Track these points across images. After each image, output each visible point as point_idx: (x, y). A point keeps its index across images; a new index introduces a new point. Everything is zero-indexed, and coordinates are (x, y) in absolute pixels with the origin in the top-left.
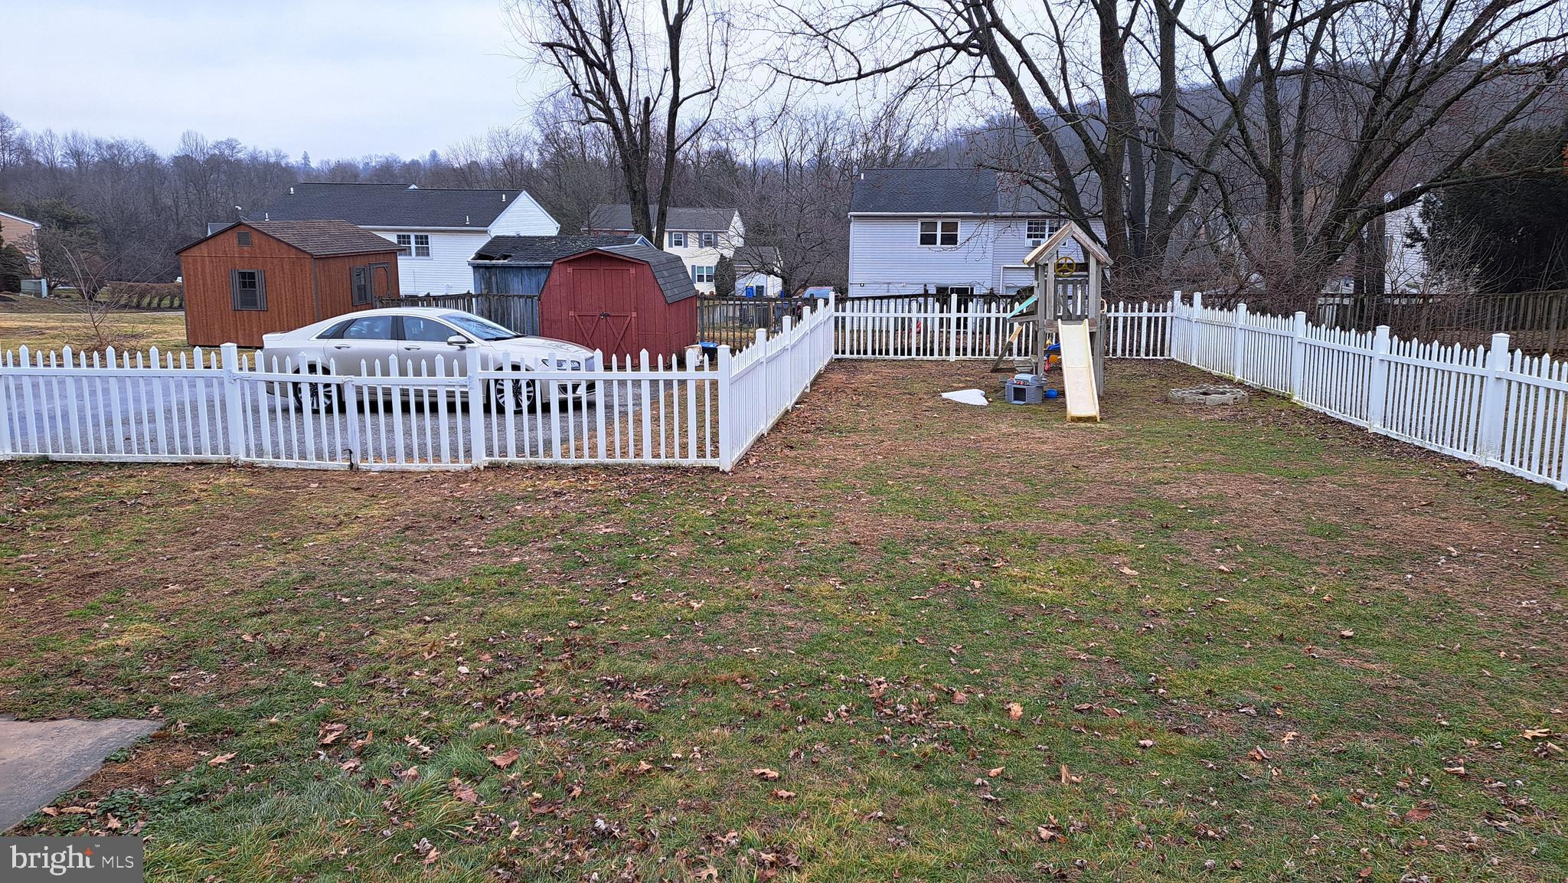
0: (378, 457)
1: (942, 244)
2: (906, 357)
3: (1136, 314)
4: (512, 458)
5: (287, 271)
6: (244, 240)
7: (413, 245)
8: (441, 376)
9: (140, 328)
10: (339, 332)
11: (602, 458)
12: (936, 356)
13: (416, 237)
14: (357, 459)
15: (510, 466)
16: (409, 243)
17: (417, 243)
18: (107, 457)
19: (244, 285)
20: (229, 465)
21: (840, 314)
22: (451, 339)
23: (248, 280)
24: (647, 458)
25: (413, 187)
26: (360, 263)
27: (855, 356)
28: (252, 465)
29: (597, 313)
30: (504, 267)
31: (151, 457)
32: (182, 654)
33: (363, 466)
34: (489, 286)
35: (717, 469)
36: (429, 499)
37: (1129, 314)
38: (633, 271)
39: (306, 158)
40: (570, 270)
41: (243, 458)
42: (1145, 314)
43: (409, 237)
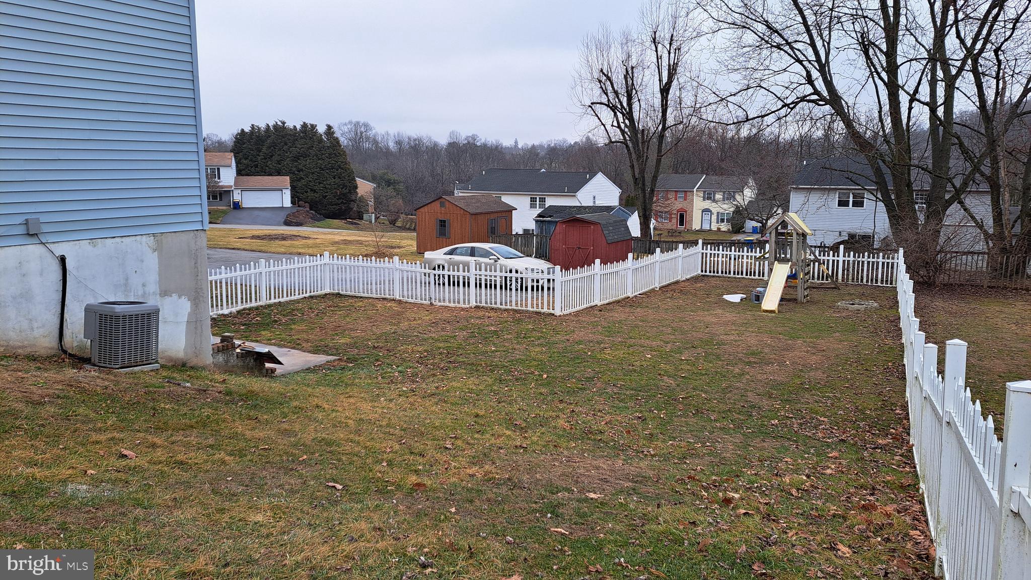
0: (440, 301)
1: (853, 206)
2: (740, 276)
3: (875, 260)
4: (483, 304)
5: (459, 220)
6: (442, 205)
7: (538, 202)
8: (483, 272)
9: (397, 242)
10: (451, 253)
11: (514, 307)
12: (757, 277)
13: (540, 198)
14: (433, 301)
15: (483, 307)
16: (536, 201)
17: (540, 201)
18: (357, 294)
19: (441, 225)
20: (393, 300)
21: (704, 251)
22: (491, 257)
23: (443, 223)
24: (530, 308)
25: (543, 170)
26: (492, 216)
27: (712, 274)
28: (400, 301)
29: (575, 247)
30: (549, 222)
31: (370, 295)
32: (354, 345)
33: (434, 303)
34: (542, 229)
35: (553, 314)
36: (446, 315)
37: (871, 260)
38: (592, 227)
39: (516, 142)
40: (564, 226)
41: (398, 298)
42: (881, 260)
43: (536, 198)
